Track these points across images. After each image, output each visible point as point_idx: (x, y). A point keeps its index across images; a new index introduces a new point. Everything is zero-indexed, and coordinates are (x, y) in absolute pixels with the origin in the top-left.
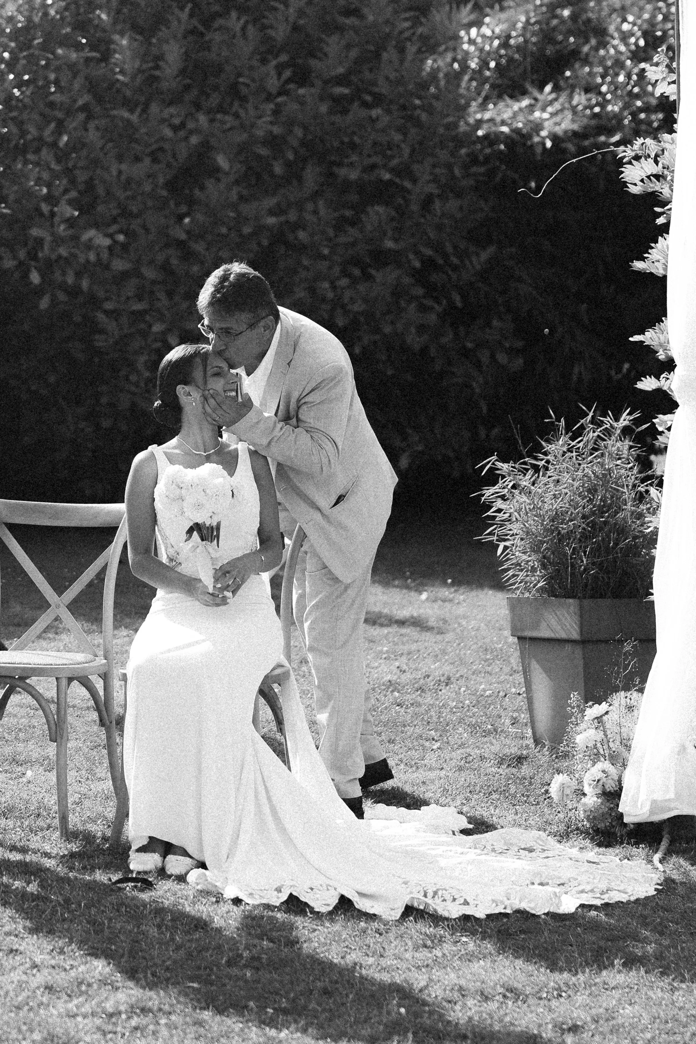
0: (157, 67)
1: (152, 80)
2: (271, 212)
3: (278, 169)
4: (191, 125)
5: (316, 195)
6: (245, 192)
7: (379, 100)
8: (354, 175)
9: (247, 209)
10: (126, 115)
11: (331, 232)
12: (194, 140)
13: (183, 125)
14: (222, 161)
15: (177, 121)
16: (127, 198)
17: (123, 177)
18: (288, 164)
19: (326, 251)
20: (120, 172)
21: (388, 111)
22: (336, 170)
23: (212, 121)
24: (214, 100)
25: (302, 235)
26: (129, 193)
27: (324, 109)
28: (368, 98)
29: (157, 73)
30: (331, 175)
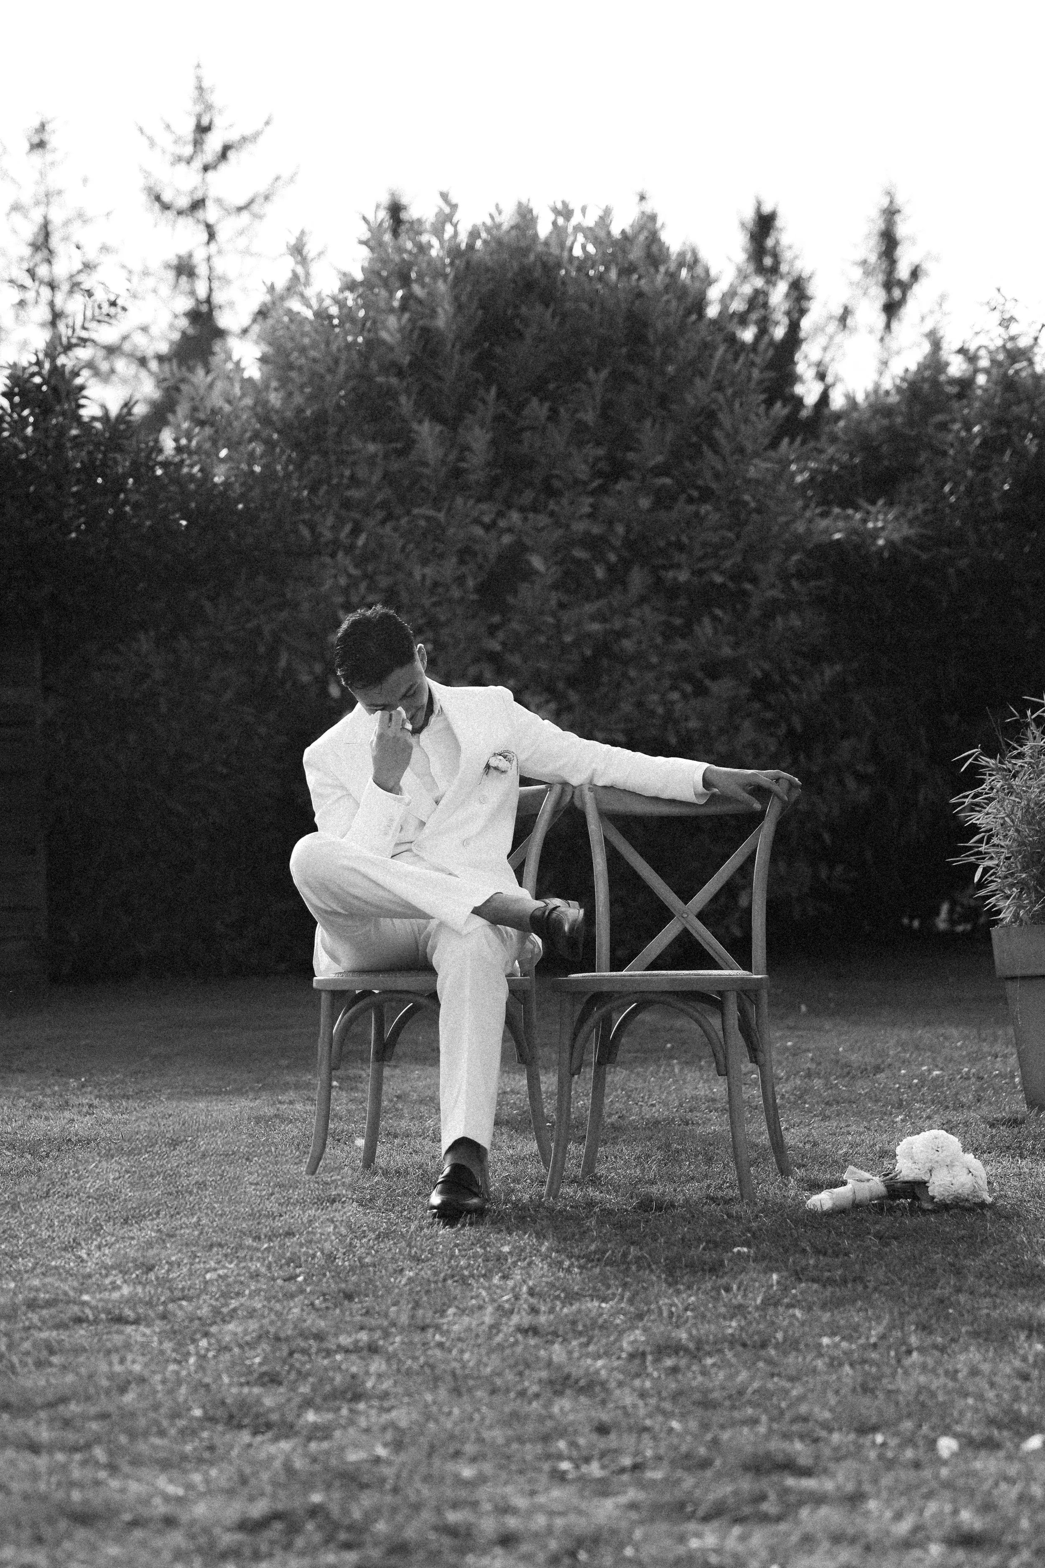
0: (462, 459)
1: (457, 473)
2: (593, 618)
3: (600, 572)
4: (502, 523)
5: (643, 599)
6: (565, 598)
7: (706, 495)
8: (683, 576)
9: (566, 617)
10: (431, 513)
11: (659, 640)
12: (507, 539)
13: (494, 523)
14: (537, 562)
15: (487, 519)
16: (434, 604)
17: (428, 582)
18: (611, 569)
19: (654, 660)
20: (424, 577)
21: (718, 509)
22: (662, 573)
23: (526, 519)
24: (528, 497)
25: (628, 644)
26: (434, 599)
27: (645, 503)
28: (695, 494)
29: (464, 465)
30: (659, 581)
